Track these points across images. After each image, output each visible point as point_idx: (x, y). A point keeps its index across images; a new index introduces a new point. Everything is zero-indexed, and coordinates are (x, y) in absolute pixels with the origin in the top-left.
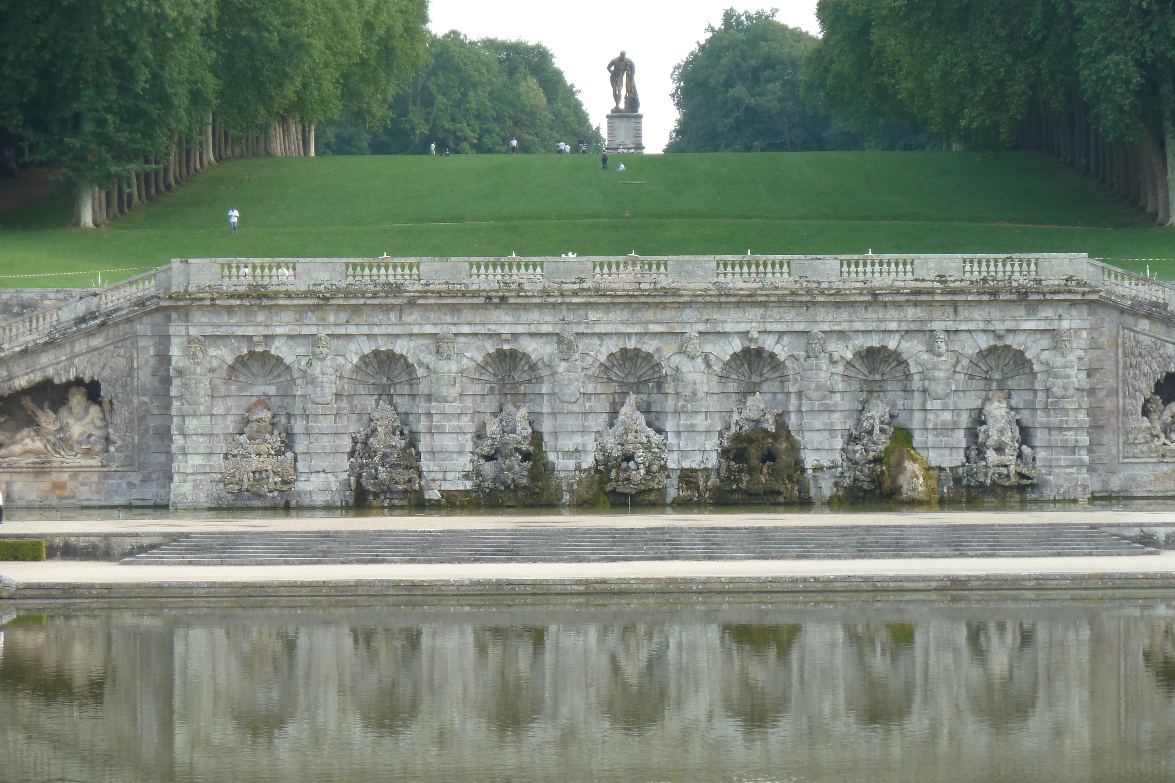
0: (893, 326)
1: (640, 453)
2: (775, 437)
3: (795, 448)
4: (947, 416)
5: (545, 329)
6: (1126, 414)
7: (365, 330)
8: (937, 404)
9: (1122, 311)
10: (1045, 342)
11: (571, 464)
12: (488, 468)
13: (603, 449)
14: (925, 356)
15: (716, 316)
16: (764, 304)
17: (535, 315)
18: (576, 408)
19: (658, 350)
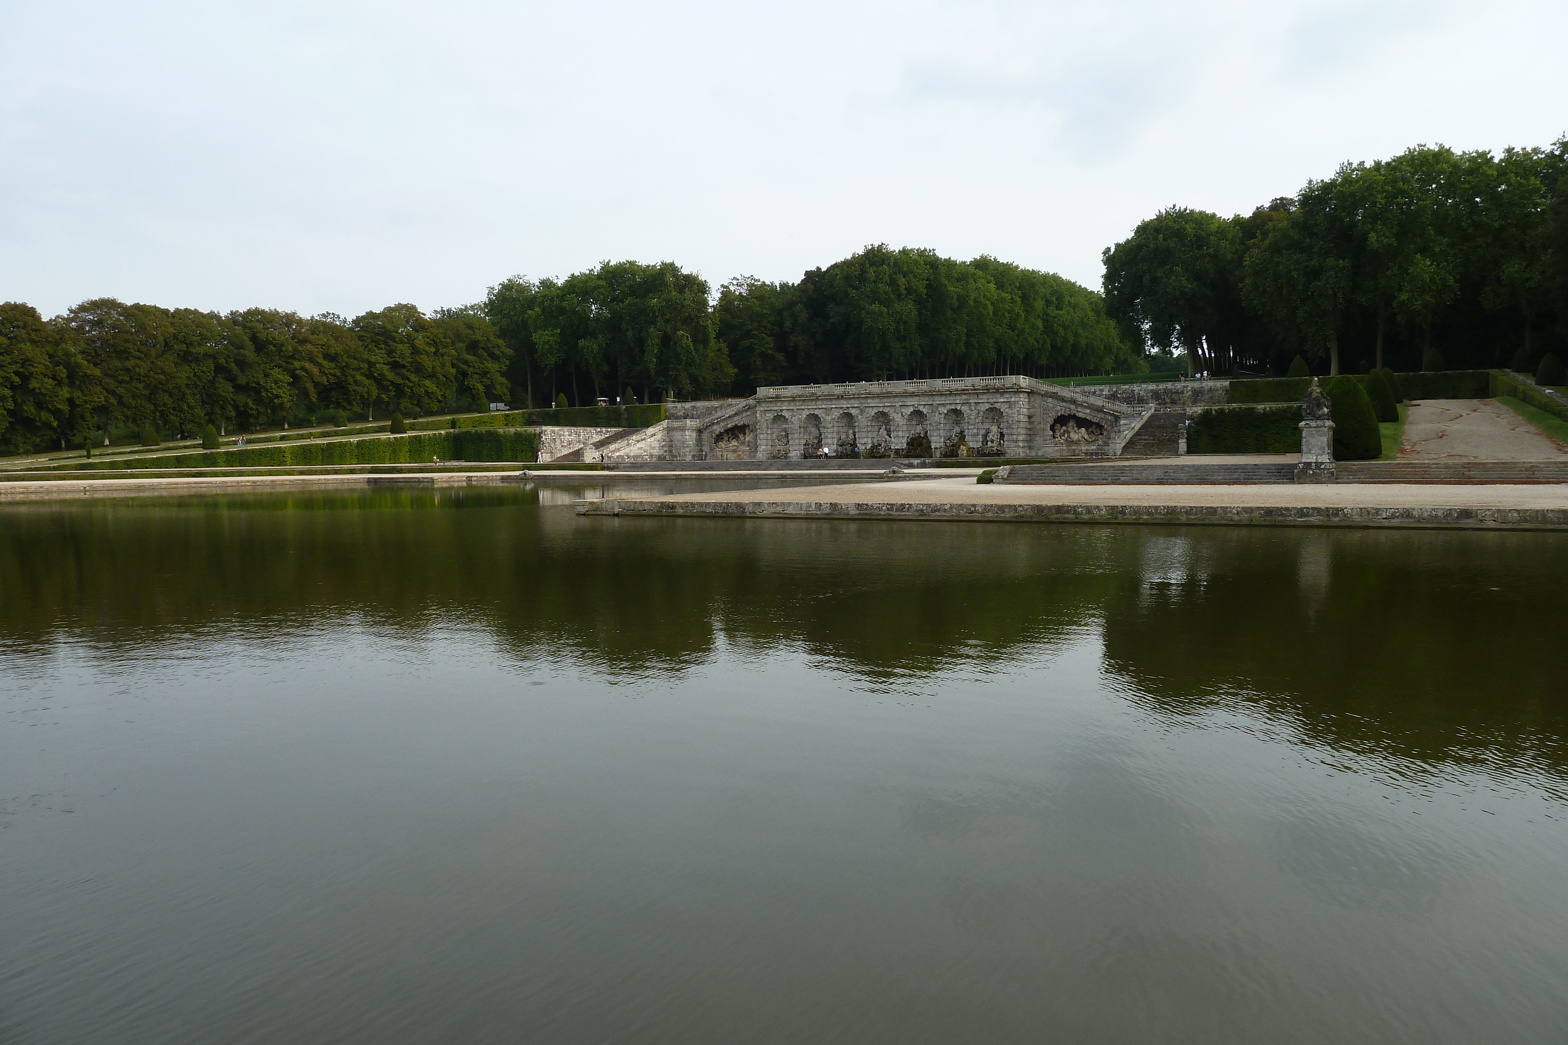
0: (958, 402)
1: (883, 444)
2: (923, 438)
3: (929, 442)
4: (975, 431)
5: (856, 405)
6: (1044, 430)
7: (806, 407)
8: (972, 427)
9: (1043, 396)
10: (1007, 406)
11: (864, 447)
12: (840, 449)
13: (873, 443)
14: (968, 411)
15: (905, 400)
16: (918, 395)
17: (853, 401)
18: (864, 430)
19: (889, 411)
